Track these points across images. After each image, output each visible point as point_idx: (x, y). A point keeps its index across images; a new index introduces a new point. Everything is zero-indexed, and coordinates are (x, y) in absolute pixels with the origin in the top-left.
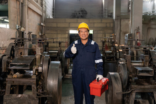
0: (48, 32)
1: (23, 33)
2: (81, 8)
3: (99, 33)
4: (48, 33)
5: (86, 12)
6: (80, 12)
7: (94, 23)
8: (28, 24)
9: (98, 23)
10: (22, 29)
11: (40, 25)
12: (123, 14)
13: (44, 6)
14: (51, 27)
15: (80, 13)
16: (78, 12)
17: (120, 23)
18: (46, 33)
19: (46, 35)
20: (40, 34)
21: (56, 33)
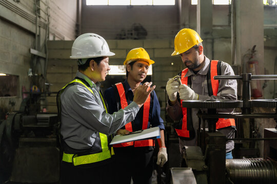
0: (53, 69)
2: (135, 24)
3: (164, 71)
4: (52, 73)
5: (144, 30)
6: (133, 32)
7: (154, 49)
9: (162, 48)
12: (219, 28)
13: (42, 14)
14: (60, 59)
15: (132, 34)
16: (128, 31)
17: (213, 47)
18: (49, 73)
19: (48, 76)
20: (31, 74)
21: (71, 72)
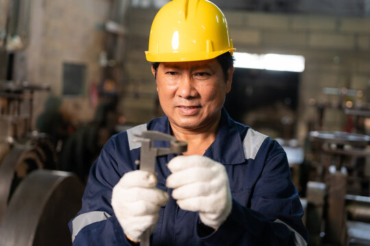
1: (11, 57)
8: (46, 25)
10: (15, 43)
11: (103, 28)
